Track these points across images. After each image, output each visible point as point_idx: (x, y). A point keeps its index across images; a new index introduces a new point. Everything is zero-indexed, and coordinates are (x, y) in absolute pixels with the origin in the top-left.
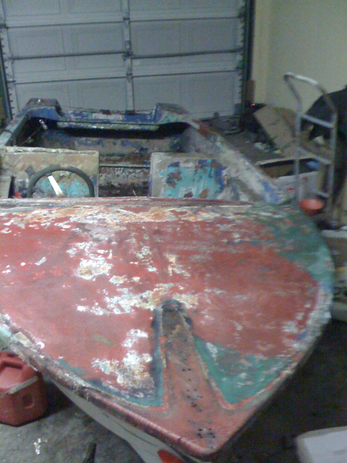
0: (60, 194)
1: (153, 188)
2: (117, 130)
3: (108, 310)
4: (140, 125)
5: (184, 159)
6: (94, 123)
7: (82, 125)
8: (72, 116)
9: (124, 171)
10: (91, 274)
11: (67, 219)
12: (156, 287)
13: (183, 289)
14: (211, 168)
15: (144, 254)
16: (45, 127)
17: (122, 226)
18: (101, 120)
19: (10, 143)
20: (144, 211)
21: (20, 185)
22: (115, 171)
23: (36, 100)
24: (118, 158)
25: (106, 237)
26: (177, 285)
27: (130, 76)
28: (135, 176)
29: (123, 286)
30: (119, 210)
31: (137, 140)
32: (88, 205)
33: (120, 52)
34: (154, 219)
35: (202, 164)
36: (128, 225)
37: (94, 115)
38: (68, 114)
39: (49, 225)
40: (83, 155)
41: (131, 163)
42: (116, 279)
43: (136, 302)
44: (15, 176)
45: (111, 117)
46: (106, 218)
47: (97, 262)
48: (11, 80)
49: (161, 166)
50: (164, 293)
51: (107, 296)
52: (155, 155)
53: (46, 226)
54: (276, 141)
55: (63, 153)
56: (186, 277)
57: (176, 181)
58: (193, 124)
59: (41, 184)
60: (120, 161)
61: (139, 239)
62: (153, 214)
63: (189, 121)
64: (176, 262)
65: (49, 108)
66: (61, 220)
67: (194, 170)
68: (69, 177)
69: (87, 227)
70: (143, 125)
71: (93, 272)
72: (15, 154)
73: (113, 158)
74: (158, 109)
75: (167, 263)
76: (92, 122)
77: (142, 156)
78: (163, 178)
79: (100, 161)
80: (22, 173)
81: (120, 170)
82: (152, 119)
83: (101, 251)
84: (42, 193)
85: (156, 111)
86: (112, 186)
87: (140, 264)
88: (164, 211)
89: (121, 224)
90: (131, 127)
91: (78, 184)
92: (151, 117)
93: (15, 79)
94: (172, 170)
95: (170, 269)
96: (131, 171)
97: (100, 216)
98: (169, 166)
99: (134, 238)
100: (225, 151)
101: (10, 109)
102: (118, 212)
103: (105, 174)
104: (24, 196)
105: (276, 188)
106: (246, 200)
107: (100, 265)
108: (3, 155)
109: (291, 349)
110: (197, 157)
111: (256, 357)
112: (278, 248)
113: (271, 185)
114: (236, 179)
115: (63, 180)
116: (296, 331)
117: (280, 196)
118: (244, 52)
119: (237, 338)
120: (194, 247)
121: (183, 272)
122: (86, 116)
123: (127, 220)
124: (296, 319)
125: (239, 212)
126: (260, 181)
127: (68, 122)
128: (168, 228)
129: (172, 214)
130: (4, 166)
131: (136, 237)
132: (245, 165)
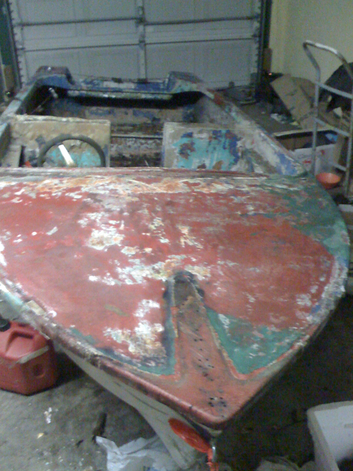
0: (70, 163)
1: (165, 160)
2: (129, 99)
3: (120, 280)
4: (153, 94)
5: (198, 129)
6: (105, 92)
7: (94, 94)
8: (84, 85)
9: (136, 142)
10: (103, 244)
11: (78, 189)
12: (168, 258)
13: (196, 261)
14: (226, 139)
15: (156, 225)
16: (55, 96)
17: (134, 197)
18: (113, 88)
19: (20, 112)
21: (30, 154)
22: (127, 141)
23: (47, 67)
24: (130, 128)
25: (118, 208)
26: (190, 257)
27: (142, 43)
28: (147, 148)
29: (135, 257)
30: (131, 180)
32: (100, 175)
33: (132, 19)
34: (167, 190)
35: (216, 135)
36: (141, 196)
37: (105, 83)
38: (79, 82)
39: (60, 195)
40: (94, 124)
41: (143, 134)
42: (128, 250)
43: (148, 272)
44: (25, 145)
45: (122, 86)
46: (118, 188)
47: (108, 233)
48: (20, 47)
49: (174, 137)
50: (177, 265)
51: (118, 266)
52: (168, 125)
53: (57, 196)
54: (293, 112)
55: (74, 122)
56: (198, 248)
57: (189, 152)
58: (207, 93)
59: (52, 154)
60: (132, 131)
61: (152, 210)
62: (165, 185)
63: (203, 90)
64: (188, 233)
65: (59, 76)
66: (72, 190)
67: (208, 140)
68: (80, 147)
69: (98, 198)
70: (156, 94)
71: (104, 242)
72: (26, 122)
73: (124, 128)
74: (172, 78)
75: (180, 234)
76: (103, 90)
77: (154, 126)
78: (176, 149)
79: (112, 131)
80: (33, 142)
81: (132, 141)
82: (165, 87)
83: (113, 222)
84: (52, 163)
85: (169, 80)
86: (124, 157)
87: (152, 236)
88: (177, 182)
89: (133, 195)
90: (143, 96)
91: (89, 154)
92: (164, 85)
93: (25, 46)
94: (186, 140)
95: (182, 240)
96: (143, 141)
97: (111, 187)
98: (182, 137)
99: (146, 209)
100: (240, 122)
101: (20, 77)
102: (130, 182)
103: (117, 145)
104: (35, 166)
105: (293, 160)
106: (261, 172)
107: (112, 235)
108: (13, 124)
109: (304, 322)
110: (211, 128)
111: (268, 328)
112: (294, 221)
113: (287, 157)
114: (251, 151)
115: (74, 150)
116: (309, 304)
117: (296, 168)
118: (262, 19)
119: (250, 310)
120: (207, 219)
121: (196, 243)
122: (97, 85)
123: (140, 191)
124: (310, 293)
125: (253, 184)
126: (275, 153)
127: (79, 90)
128: (181, 199)
129: (185, 185)
130: (14, 135)
131: (148, 208)
132: (260, 136)
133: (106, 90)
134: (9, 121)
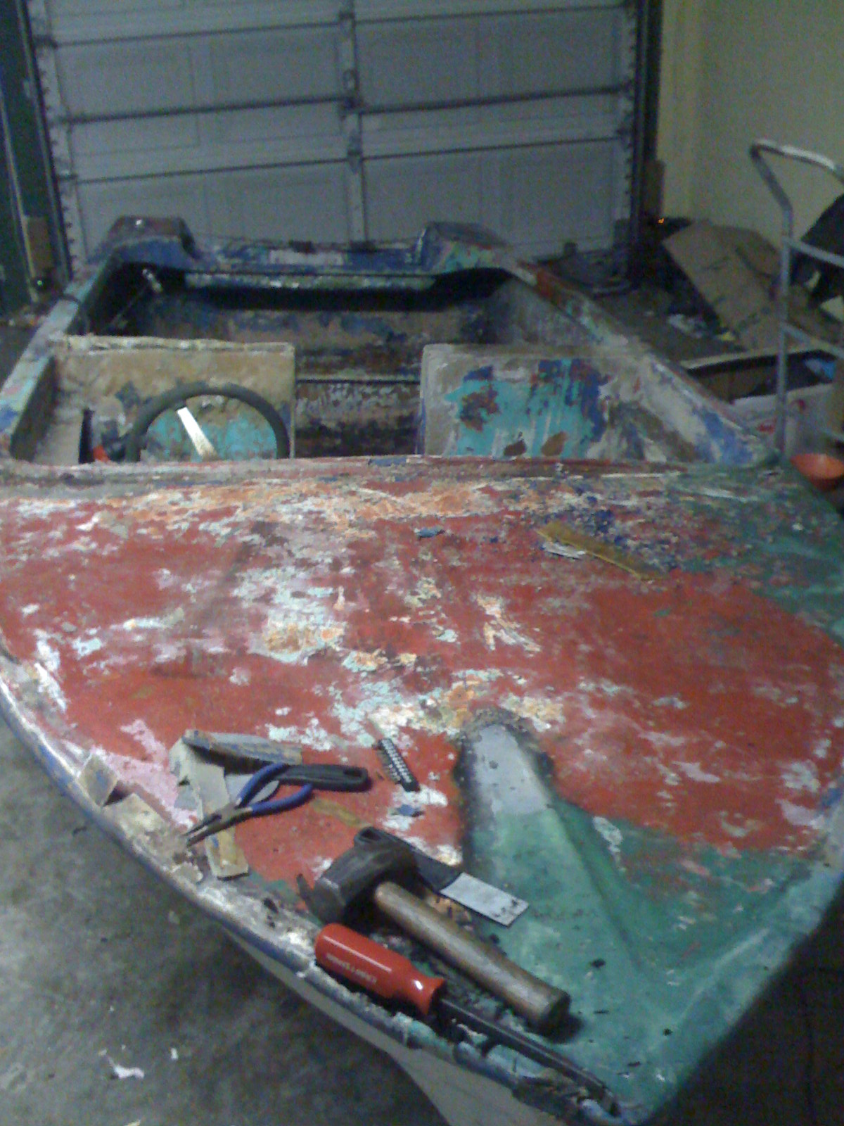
0: (206, 452)
1: (428, 435)
2: (332, 289)
3: (344, 736)
4: (388, 277)
5: (506, 358)
6: (276, 275)
7: (247, 280)
8: (221, 259)
9: (350, 392)
10: (297, 648)
11: (229, 512)
12: (458, 679)
13: (525, 683)
14: (572, 381)
15: (423, 596)
16: (157, 286)
17: (365, 529)
18: (290, 266)
19: (77, 329)
20: (415, 491)
21: (104, 429)
22: (330, 391)
23: (132, 220)
24: (337, 359)
25: (328, 556)
26: (509, 673)
27: (355, 157)
28: (378, 404)
29: (376, 675)
30: (354, 489)
31: (377, 315)
32: (278, 478)
33: (328, 99)
34: (442, 510)
35: (548, 372)
36: (380, 525)
37: (274, 255)
38: (209, 254)
39: (186, 528)
40: (256, 353)
41: (368, 373)
42: (359, 660)
43: (411, 715)
44: (91, 408)
45: (316, 260)
46: (324, 508)
47: (308, 619)
48: (66, 172)
49: (446, 378)
50: (479, 694)
51: (338, 701)
52: (431, 352)
53: (179, 530)
54: (722, 310)
55: (207, 349)
56: (530, 652)
57: (484, 414)
58: (519, 272)
59: (159, 428)
60: (341, 366)
61: (410, 559)
62: (437, 499)
63: (510, 265)
64: (502, 615)
65: (166, 240)
66: (214, 516)
67: (529, 385)
68: (223, 409)
69: (278, 532)
70: (398, 276)
71: (300, 642)
72: (92, 353)
73: (324, 359)
74: (432, 237)
75: (482, 618)
76: (270, 271)
77: (393, 353)
78: (452, 407)
79: (297, 370)
80: (112, 400)
81: (342, 389)
82: (416, 261)
83: (319, 592)
84: (156, 447)
85: (426, 242)
86: (323, 428)
87: (415, 623)
88: (465, 489)
89: (361, 524)
90: (366, 283)
91: (244, 425)
92: (413, 257)
93: (77, 172)
94: (476, 387)
95: (490, 633)
96: (368, 390)
97: (309, 505)
98: (466, 379)
99: (395, 558)
100: (602, 338)
101: (66, 244)
102: (353, 493)
103: (305, 400)
104: (118, 457)
105: (739, 428)
106: (663, 459)
107: (316, 624)
108: (61, 358)
109: (805, 832)
110: (537, 354)
111: (719, 850)
112: (756, 578)
113: (724, 420)
114: (634, 407)
115: (209, 415)
116: (814, 785)
117: (750, 448)
118: (637, 91)
119: (669, 805)
120: (545, 579)
121: (522, 639)
122: (254, 258)
123: (378, 513)
124: (814, 758)
125: (650, 489)
126: (695, 411)
127: (212, 273)
128: (477, 530)
129: (486, 495)
130: (66, 384)
131: (401, 556)
132: (654, 370)
133: (277, 271)
134: (52, 351)
